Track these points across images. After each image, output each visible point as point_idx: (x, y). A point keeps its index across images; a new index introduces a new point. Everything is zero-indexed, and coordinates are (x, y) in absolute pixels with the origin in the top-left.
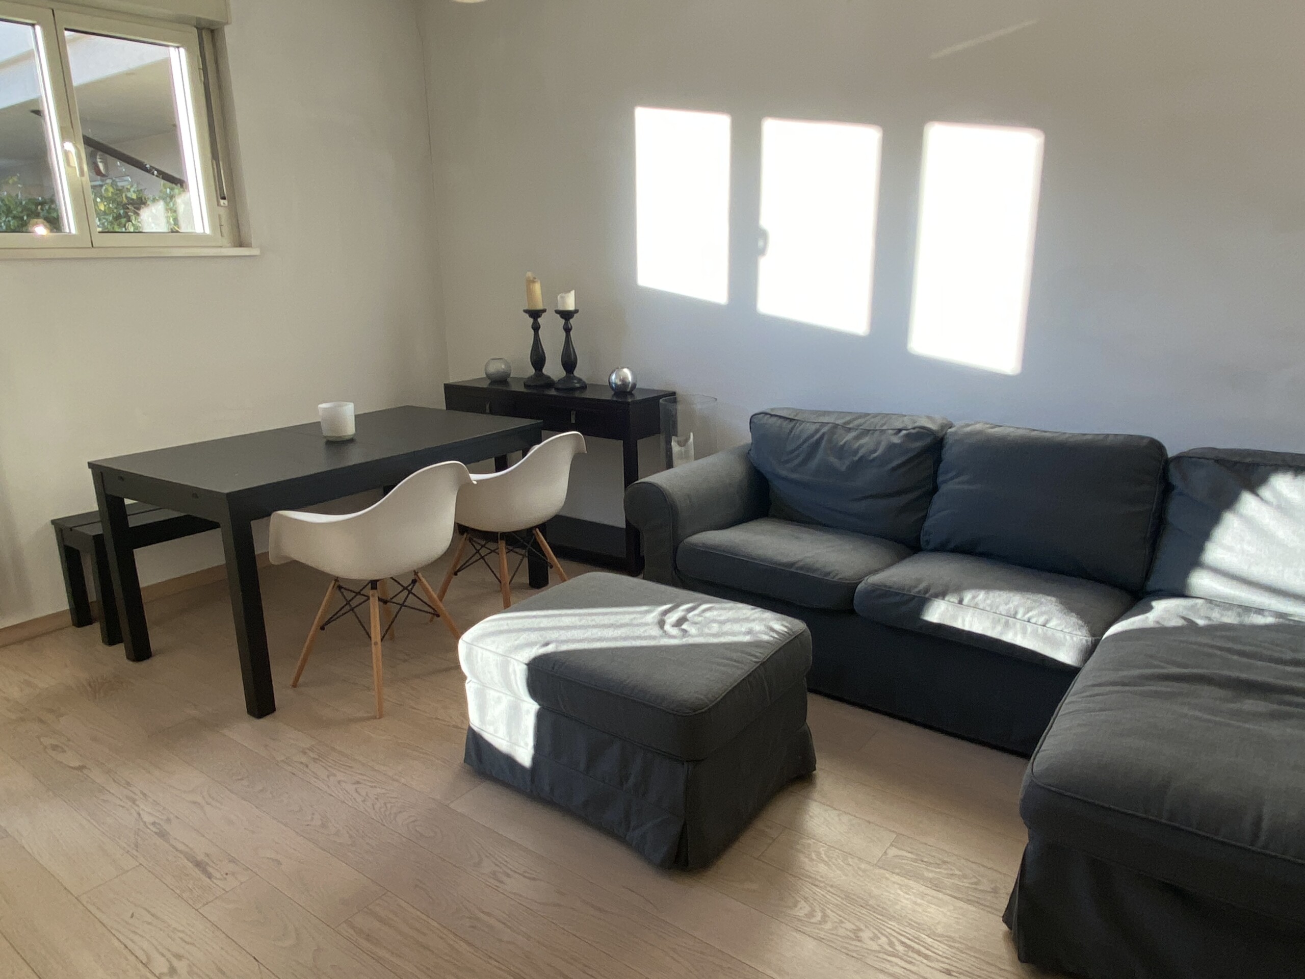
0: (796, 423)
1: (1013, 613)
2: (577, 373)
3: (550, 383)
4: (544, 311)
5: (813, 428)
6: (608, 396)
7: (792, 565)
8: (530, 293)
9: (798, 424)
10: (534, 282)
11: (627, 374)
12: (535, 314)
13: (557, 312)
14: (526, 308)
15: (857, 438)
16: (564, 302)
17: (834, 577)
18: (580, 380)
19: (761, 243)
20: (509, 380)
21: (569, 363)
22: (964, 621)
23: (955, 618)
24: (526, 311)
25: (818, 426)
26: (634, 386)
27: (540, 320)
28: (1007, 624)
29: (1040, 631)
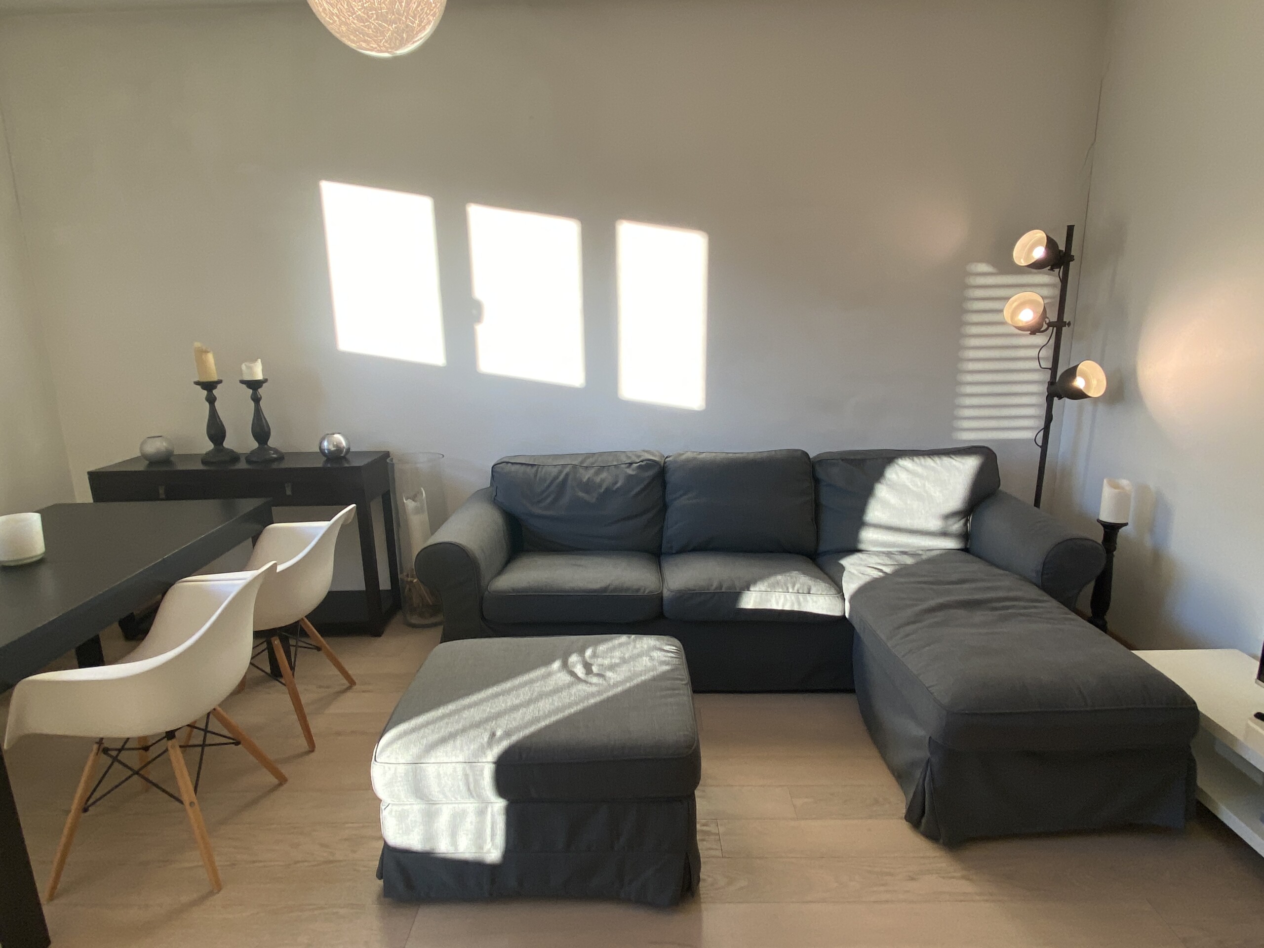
0: (538, 468)
2: (271, 443)
3: (234, 458)
4: (220, 382)
5: (555, 471)
6: (319, 463)
8: (201, 364)
9: (540, 469)
10: (207, 352)
11: (340, 439)
12: (209, 386)
13: (242, 382)
14: (196, 380)
15: (597, 473)
16: (252, 372)
18: (276, 451)
20: (172, 459)
21: (261, 432)
24: (197, 383)
25: (560, 467)
26: (348, 450)
27: (215, 392)
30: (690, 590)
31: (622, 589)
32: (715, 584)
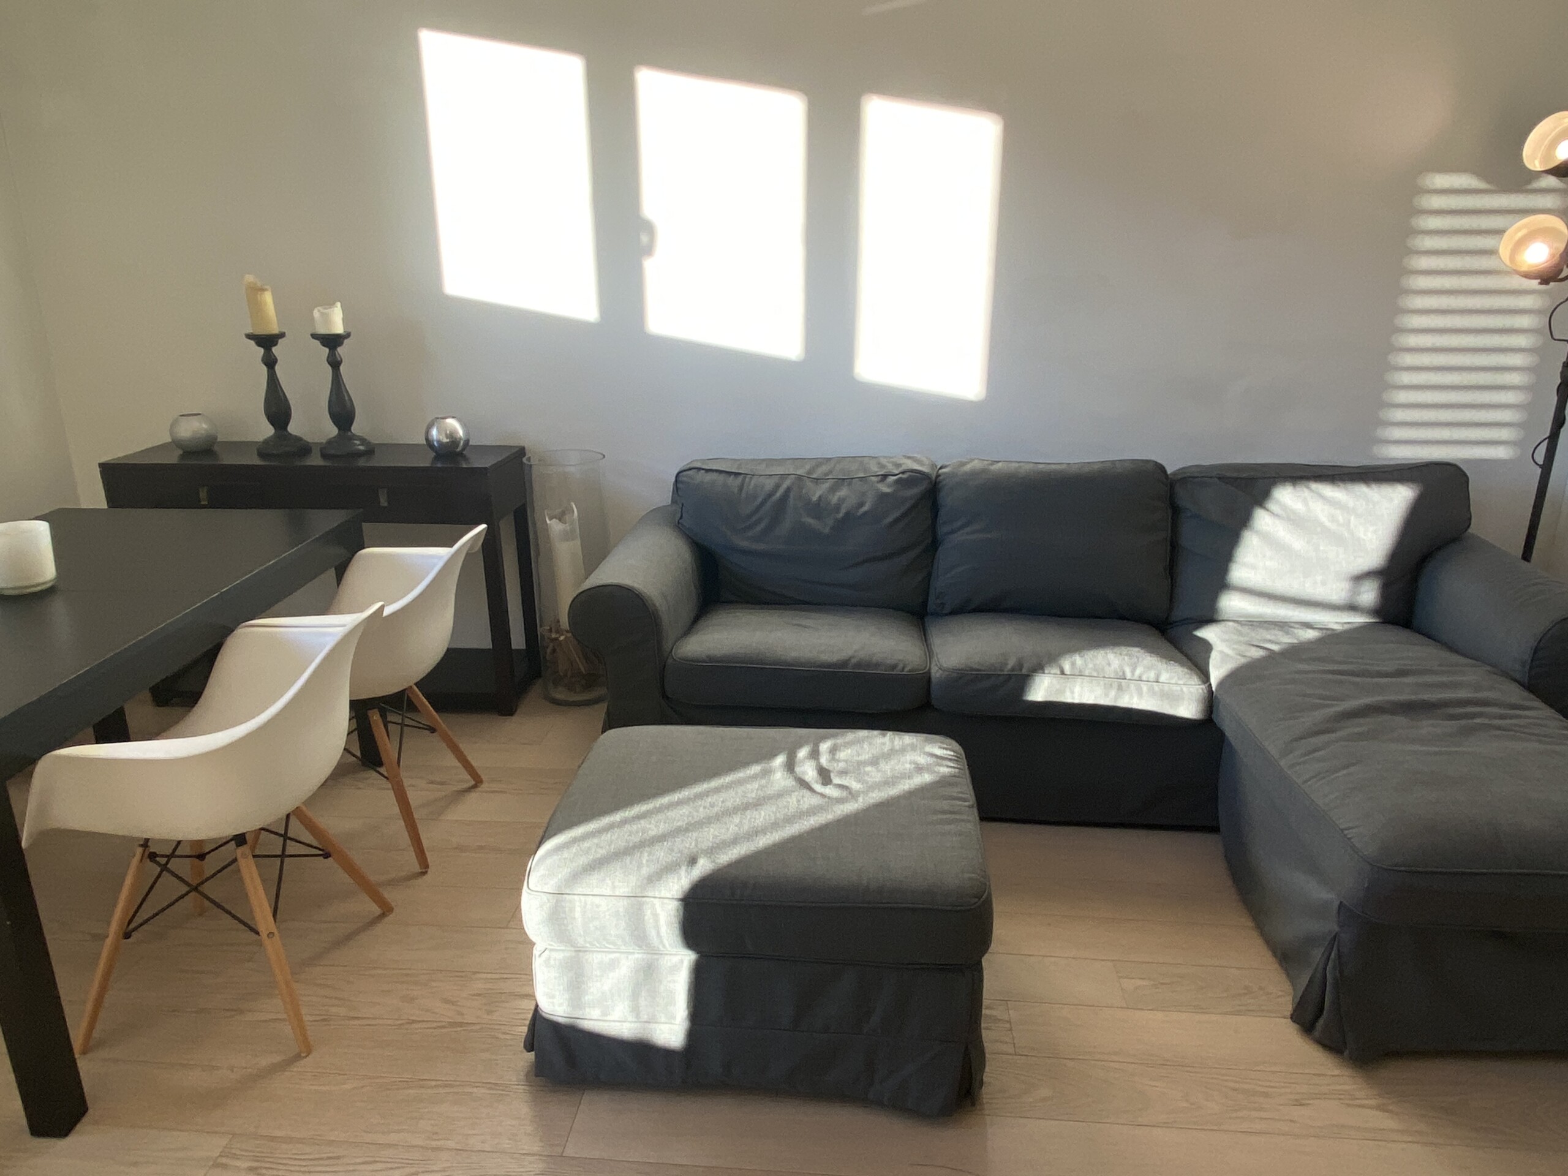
0: (745, 478)
1: (1121, 674)
2: (356, 429)
3: (304, 448)
4: (282, 335)
5: (769, 484)
6: (425, 461)
7: (845, 663)
8: (256, 308)
9: (747, 480)
10: (263, 290)
11: (453, 424)
12: (267, 342)
13: (314, 336)
14: (250, 331)
15: (833, 489)
16: (326, 319)
17: (903, 670)
18: (363, 441)
19: (644, 239)
20: (216, 448)
21: (342, 411)
22: (1072, 692)
23: (1062, 691)
24: (249, 336)
25: (775, 480)
26: (467, 442)
27: (275, 350)
28: (1120, 688)
29: (1156, 689)
30: (972, 669)
31: (869, 664)
32: (1011, 663)
